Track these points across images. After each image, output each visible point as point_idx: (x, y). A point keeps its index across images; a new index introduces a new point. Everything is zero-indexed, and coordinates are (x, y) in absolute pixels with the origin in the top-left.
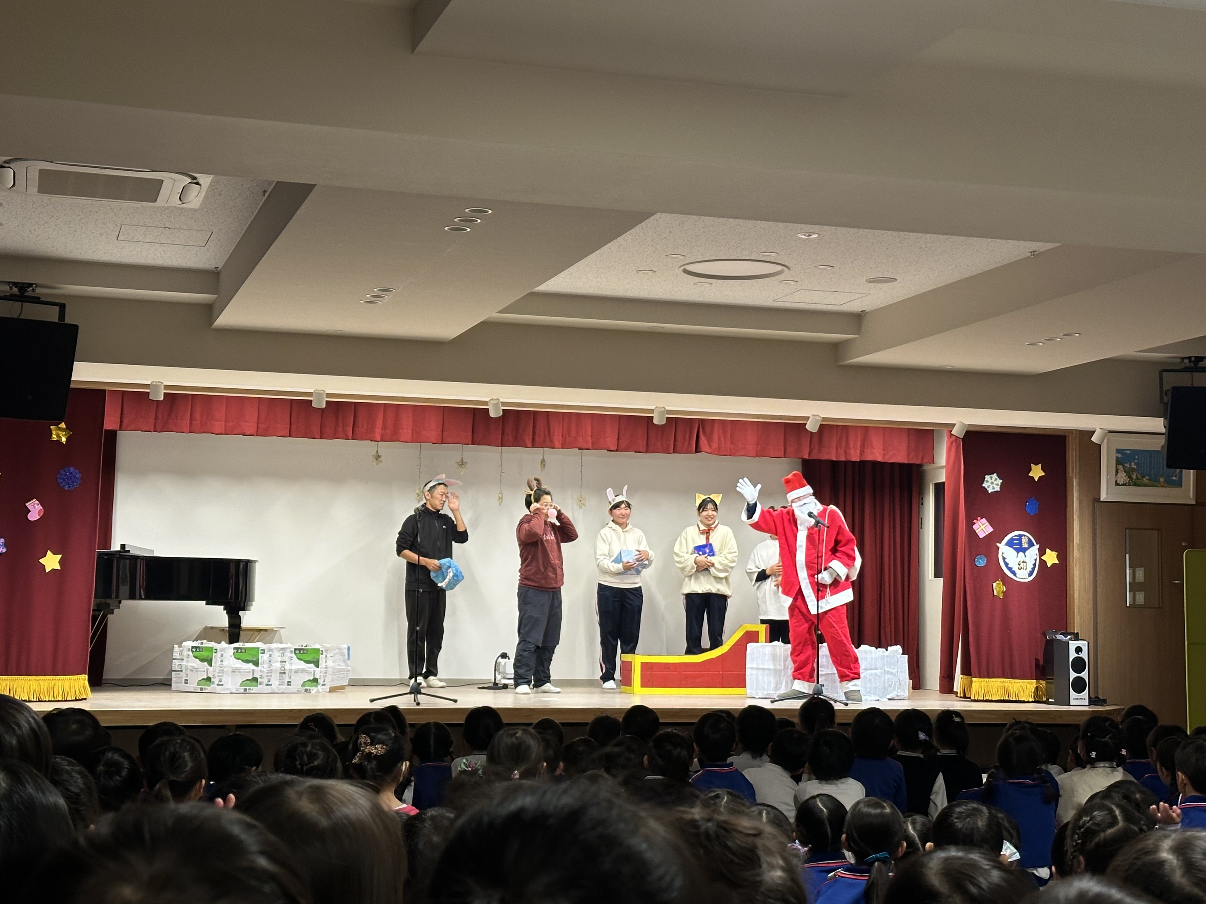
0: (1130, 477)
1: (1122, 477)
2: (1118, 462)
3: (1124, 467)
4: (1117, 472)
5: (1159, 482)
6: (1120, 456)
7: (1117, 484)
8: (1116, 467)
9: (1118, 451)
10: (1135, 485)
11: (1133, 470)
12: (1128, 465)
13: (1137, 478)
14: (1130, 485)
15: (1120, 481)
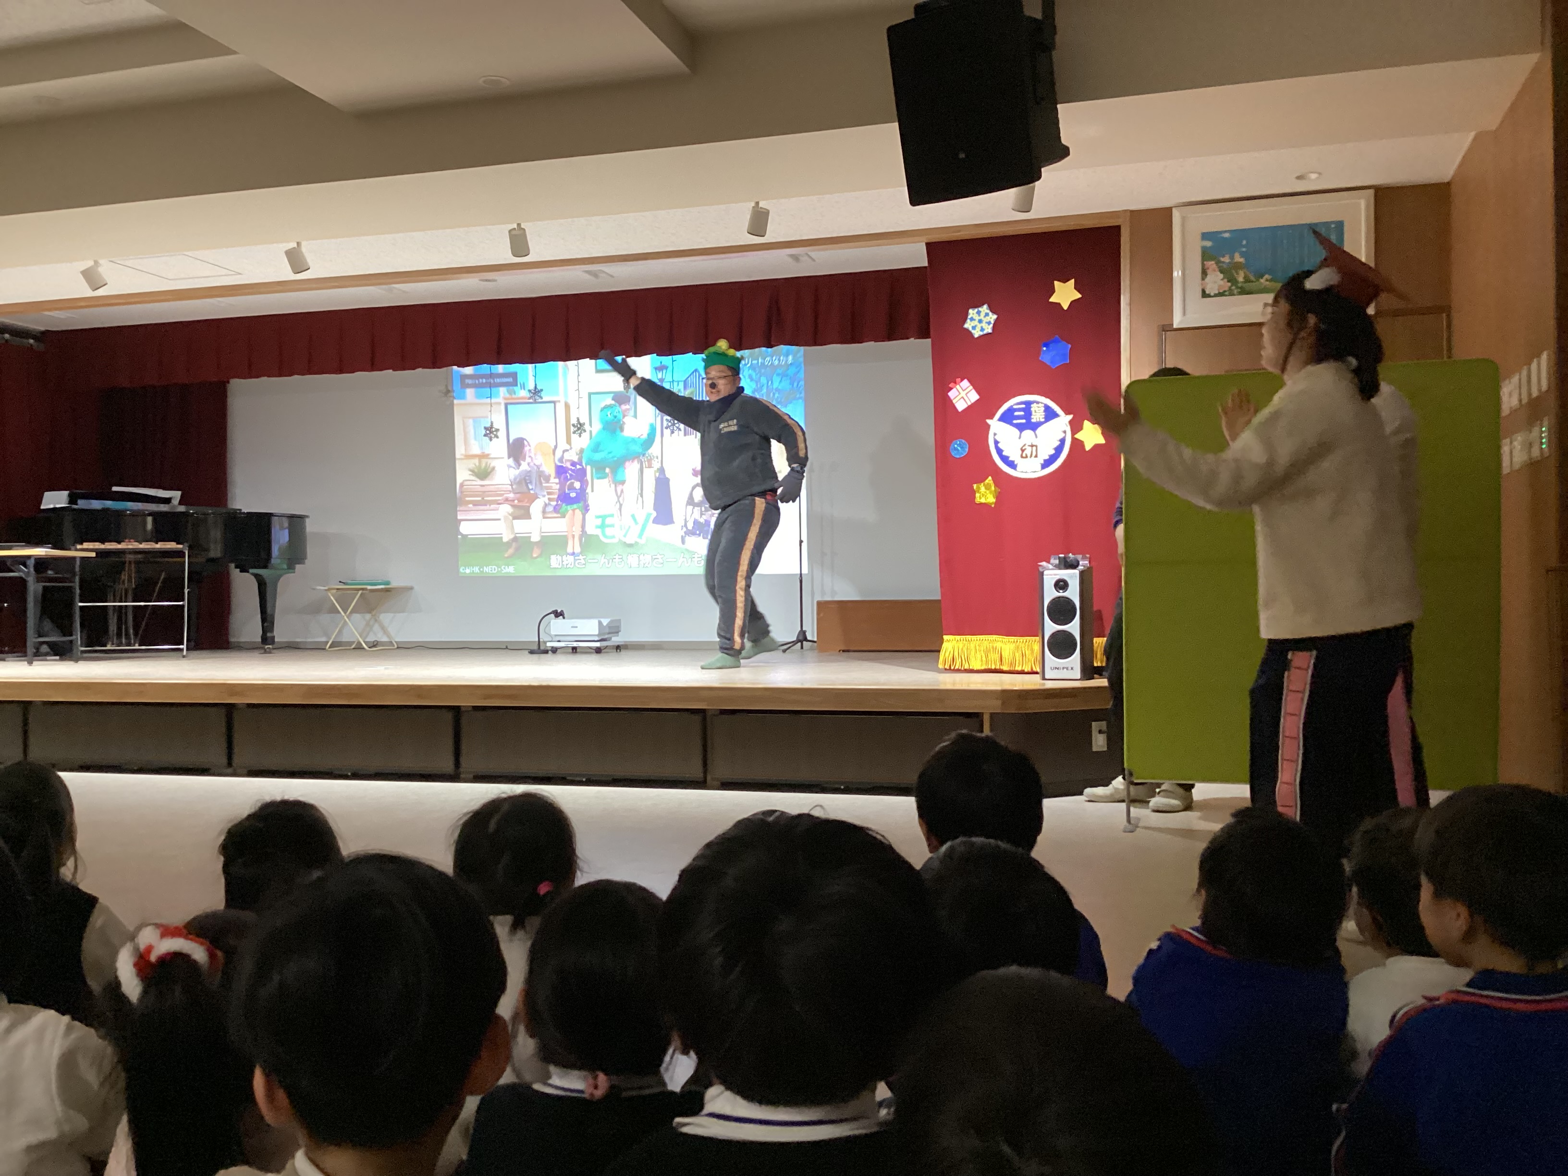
0: (1232, 280)
1: (1216, 281)
2: (1206, 255)
3: (1218, 262)
4: (1204, 273)
6: (1208, 244)
7: (1205, 295)
8: (1203, 265)
9: (1205, 236)
10: (1243, 292)
11: (1237, 266)
12: (1226, 259)
13: (1247, 280)
14: (1232, 294)
15: (1211, 289)
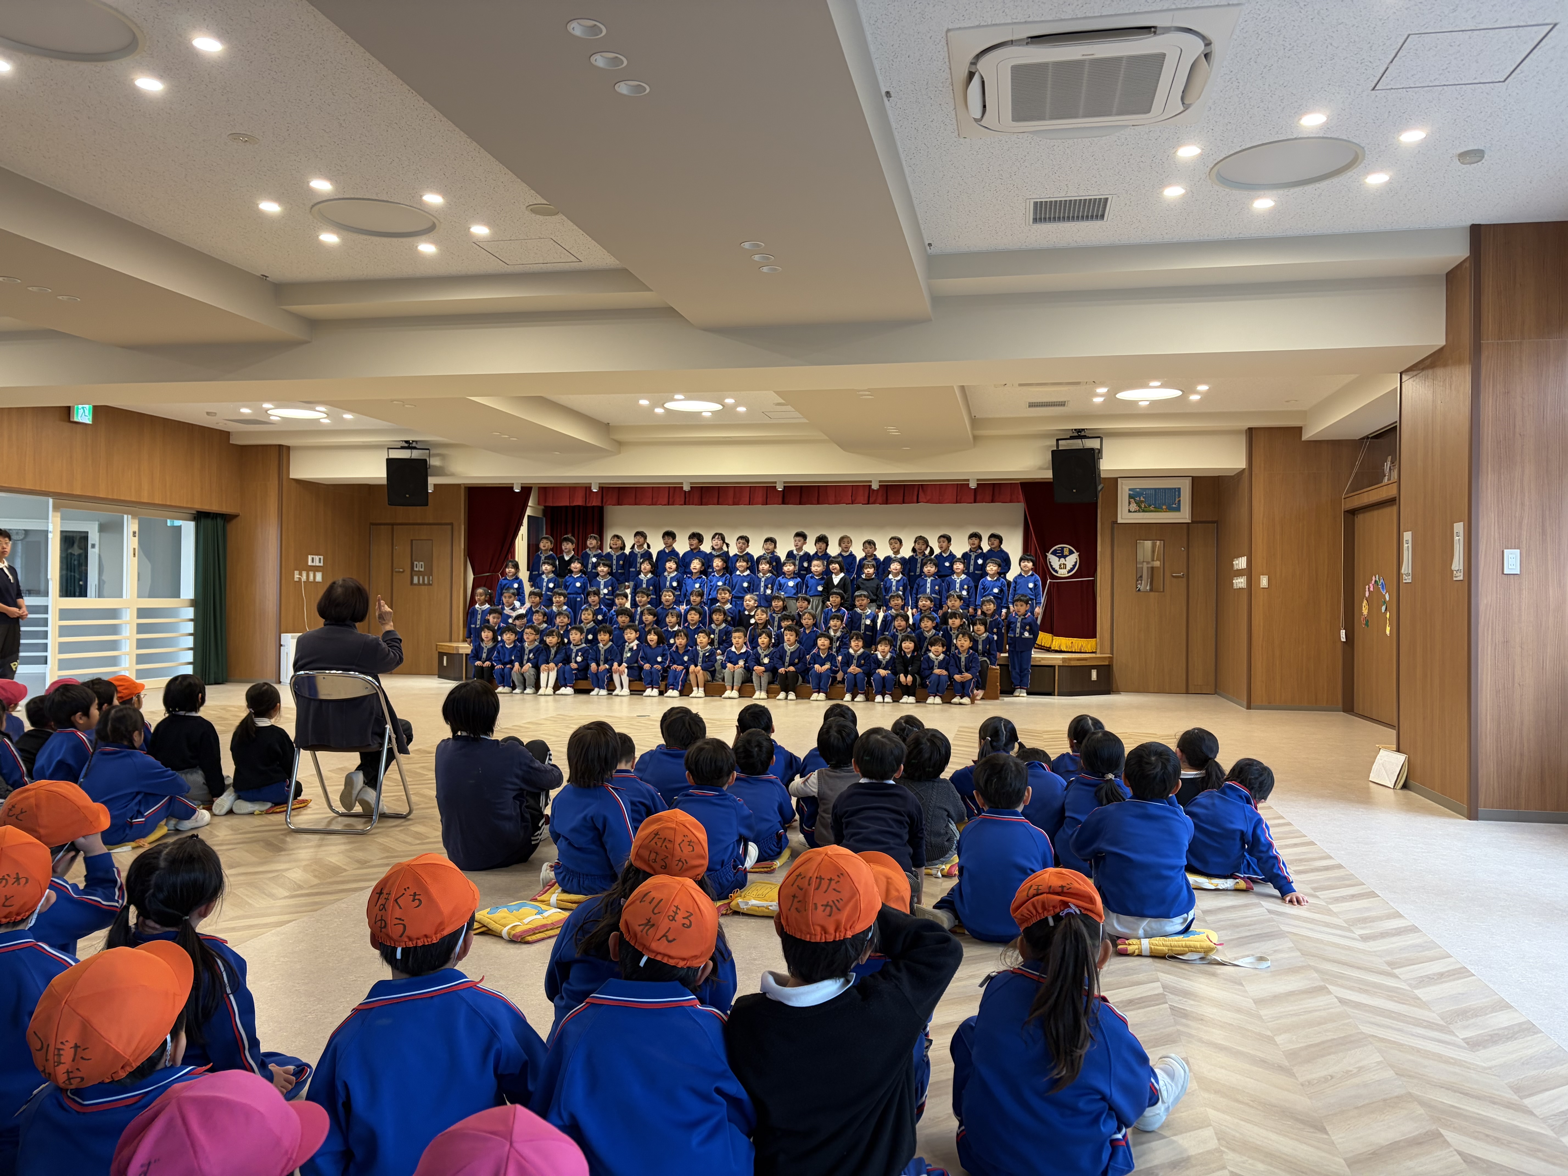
0: (1140, 507)
1: (1134, 506)
2: (1130, 497)
3: (1135, 500)
4: (1129, 503)
5: (1162, 508)
6: (1131, 492)
7: (1129, 511)
8: (1129, 500)
9: (1130, 490)
10: (1144, 511)
11: (1142, 502)
12: (1138, 499)
13: (1145, 507)
14: (1139, 512)
15: (1132, 509)
